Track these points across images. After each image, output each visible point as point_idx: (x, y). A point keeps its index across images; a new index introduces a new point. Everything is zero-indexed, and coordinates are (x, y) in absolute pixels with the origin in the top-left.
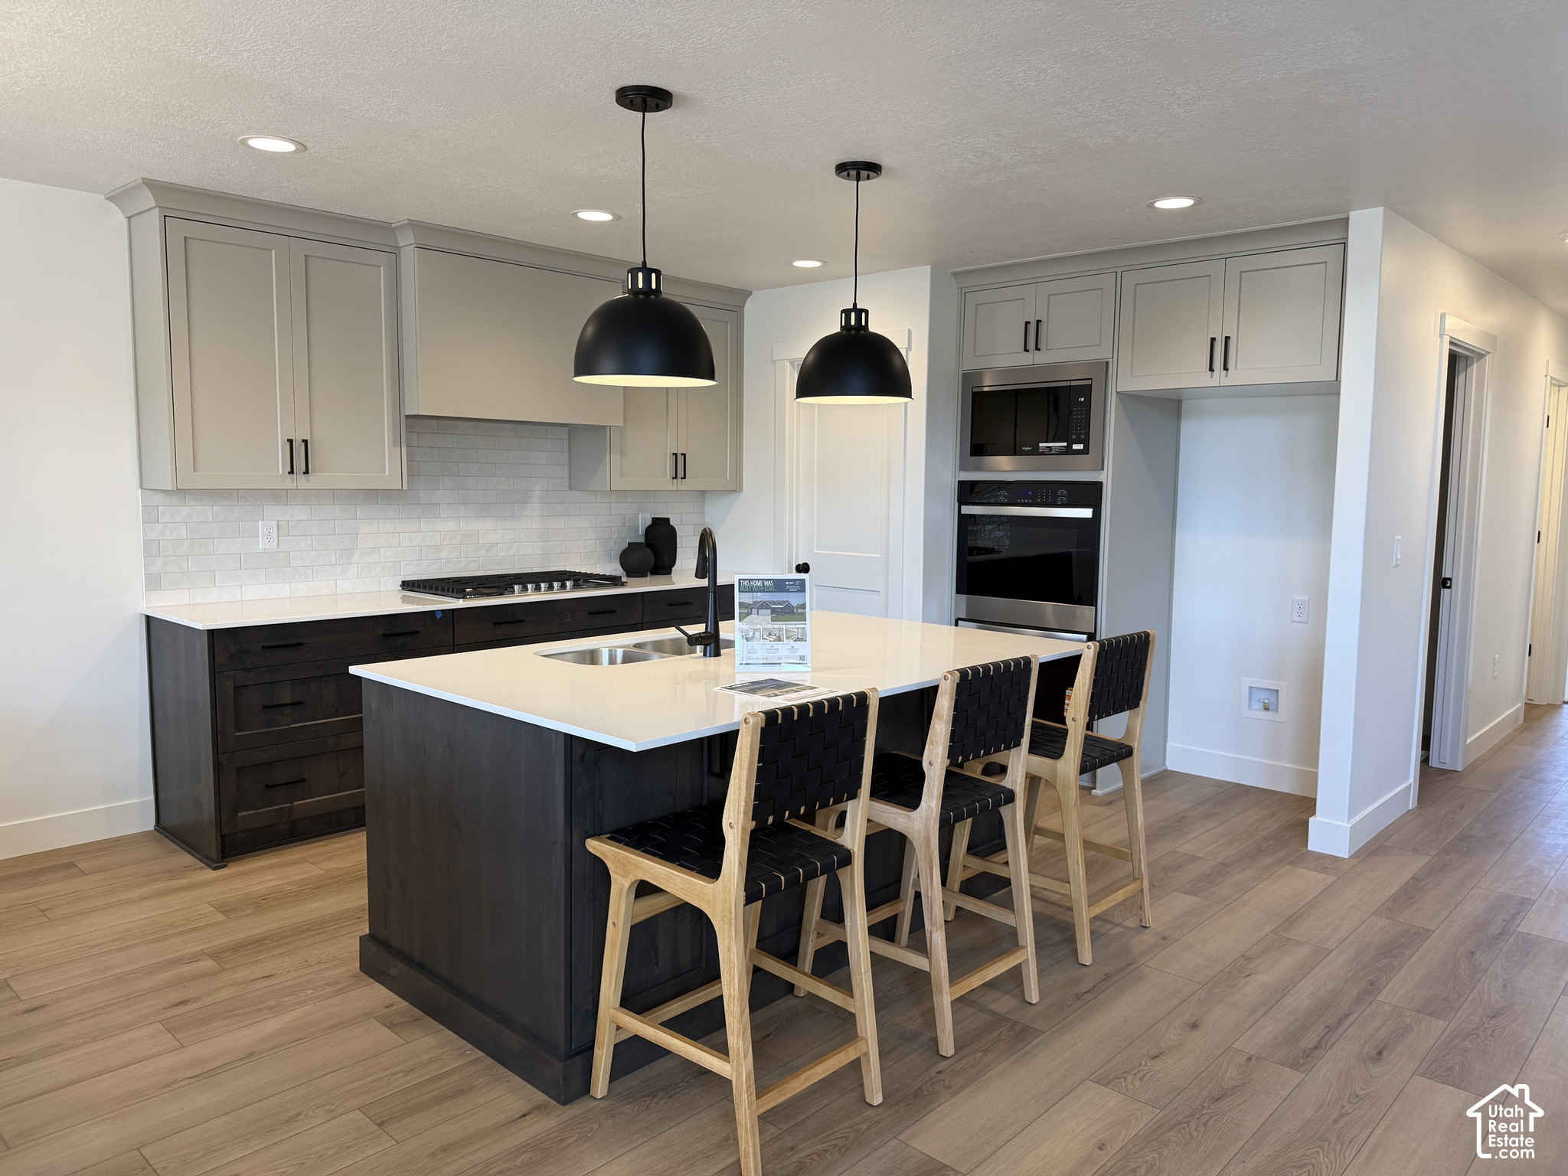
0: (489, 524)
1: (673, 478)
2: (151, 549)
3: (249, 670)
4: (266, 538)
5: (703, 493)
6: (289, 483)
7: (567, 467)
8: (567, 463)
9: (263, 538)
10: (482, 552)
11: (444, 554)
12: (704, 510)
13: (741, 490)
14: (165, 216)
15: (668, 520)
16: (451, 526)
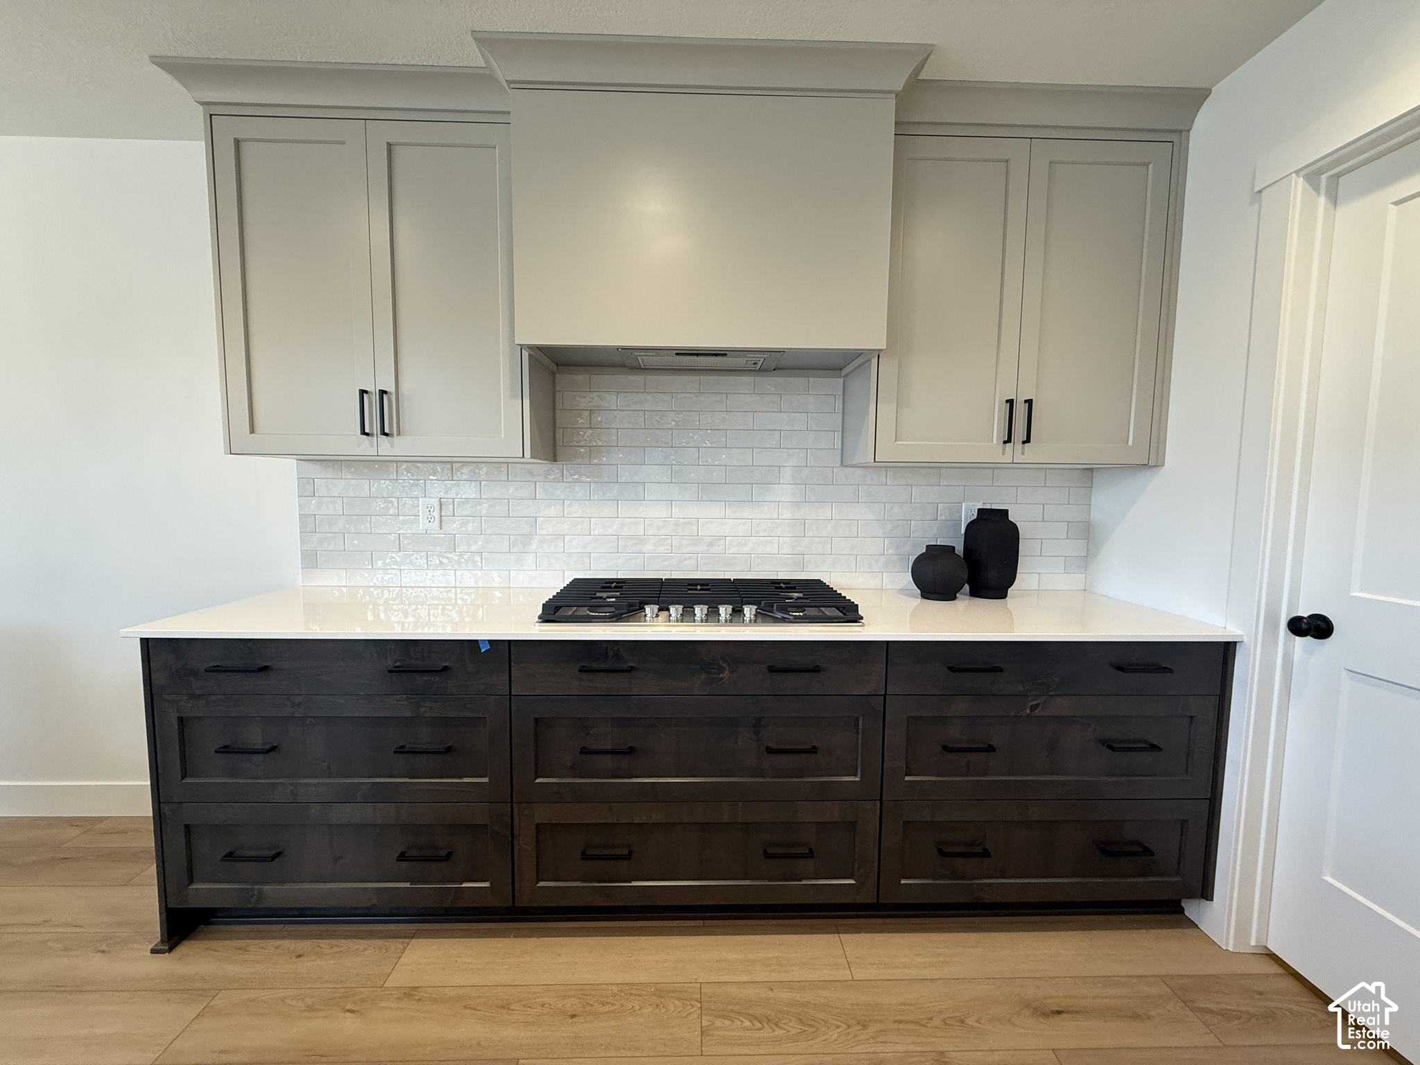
0: (714, 511)
1: (1005, 442)
2: (308, 524)
3: (198, 697)
4: (425, 518)
5: (1089, 472)
6: (366, 447)
7: (838, 435)
8: (841, 429)
9: (423, 518)
10: (702, 548)
11: (648, 547)
12: (1090, 499)
13: (1159, 464)
14: (211, 115)
15: (1005, 512)
16: (660, 511)
